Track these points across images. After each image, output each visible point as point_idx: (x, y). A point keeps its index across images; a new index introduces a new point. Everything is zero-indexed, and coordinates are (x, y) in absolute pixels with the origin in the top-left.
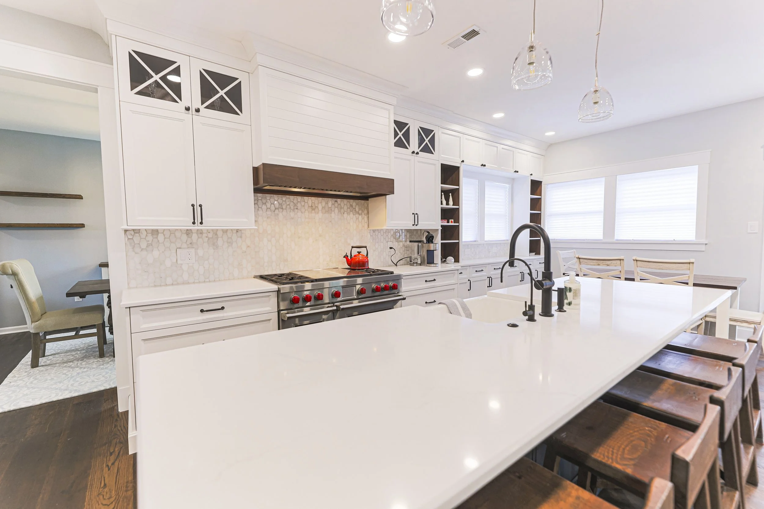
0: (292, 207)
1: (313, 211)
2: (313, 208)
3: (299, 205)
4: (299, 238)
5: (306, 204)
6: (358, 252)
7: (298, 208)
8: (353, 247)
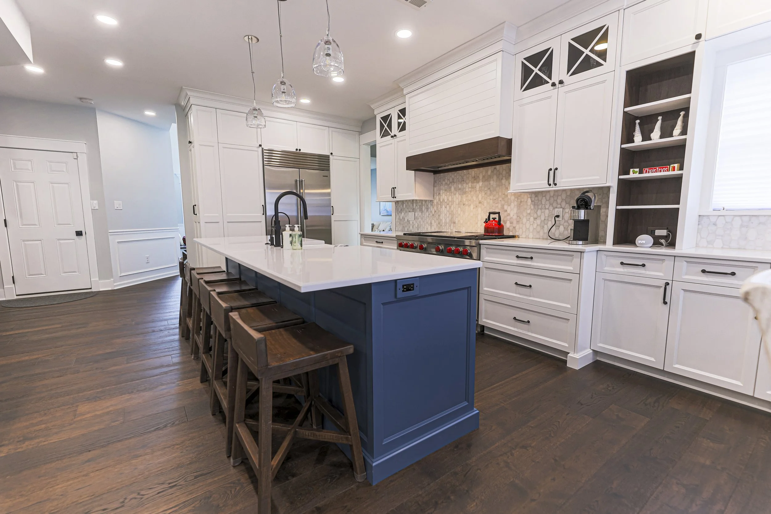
0: (460, 181)
1: (475, 181)
2: (476, 179)
3: (465, 177)
4: (464, 205)
5: (470, 175)
6: (492, 218)
7: (464, 180)
8: (490, 213)
